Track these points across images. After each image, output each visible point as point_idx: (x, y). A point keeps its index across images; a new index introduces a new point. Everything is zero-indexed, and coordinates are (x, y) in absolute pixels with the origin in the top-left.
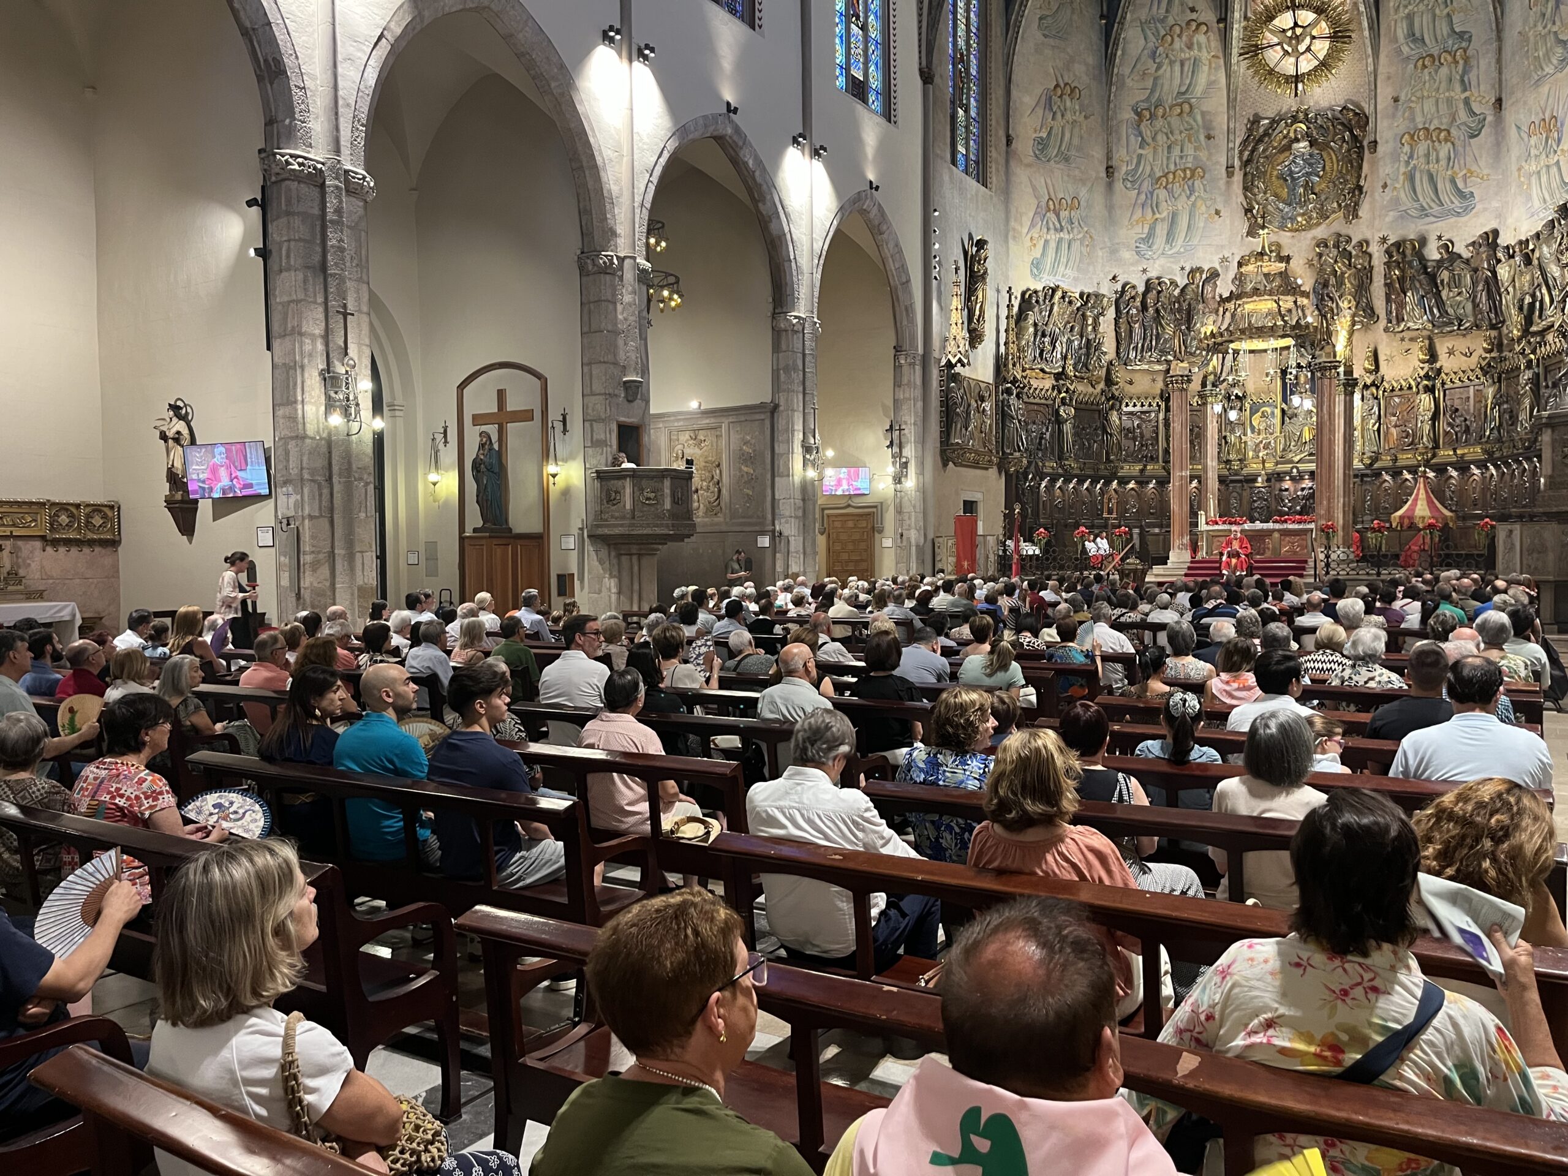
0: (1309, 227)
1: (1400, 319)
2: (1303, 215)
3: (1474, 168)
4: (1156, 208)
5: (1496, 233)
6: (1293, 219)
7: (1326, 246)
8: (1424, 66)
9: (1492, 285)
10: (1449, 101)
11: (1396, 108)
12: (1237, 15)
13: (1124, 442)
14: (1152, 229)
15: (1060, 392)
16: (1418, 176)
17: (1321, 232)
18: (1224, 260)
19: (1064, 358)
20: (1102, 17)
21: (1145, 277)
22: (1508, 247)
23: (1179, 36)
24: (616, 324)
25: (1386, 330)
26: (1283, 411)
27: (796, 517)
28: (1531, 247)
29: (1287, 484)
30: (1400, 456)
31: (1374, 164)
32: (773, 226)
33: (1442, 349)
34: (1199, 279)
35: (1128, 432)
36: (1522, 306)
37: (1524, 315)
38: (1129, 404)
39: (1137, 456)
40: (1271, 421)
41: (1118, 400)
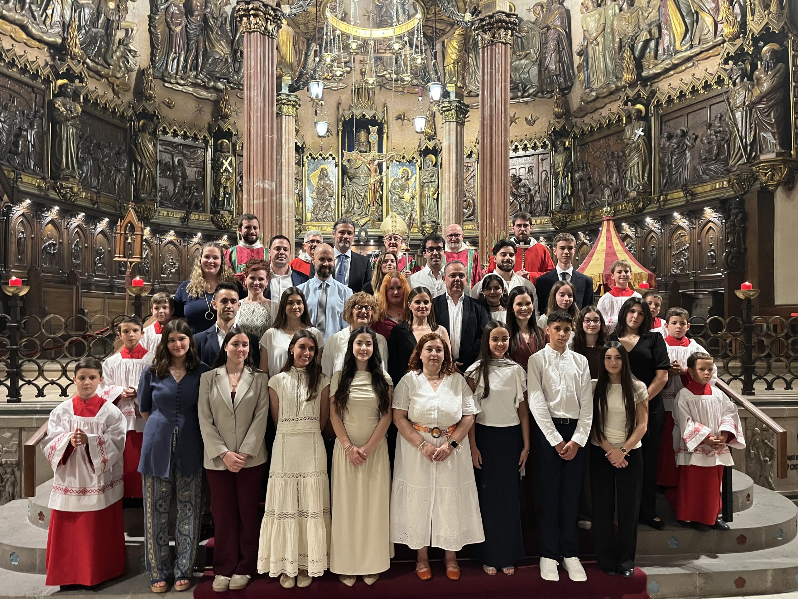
13: (160, 181)
19: (67, 25)
35: (166, 168)
36: (633, 45)
37: (634, 57)
38: (168, 130)
39: (178, 201)
40: (331, 181)
41: (152, 120)
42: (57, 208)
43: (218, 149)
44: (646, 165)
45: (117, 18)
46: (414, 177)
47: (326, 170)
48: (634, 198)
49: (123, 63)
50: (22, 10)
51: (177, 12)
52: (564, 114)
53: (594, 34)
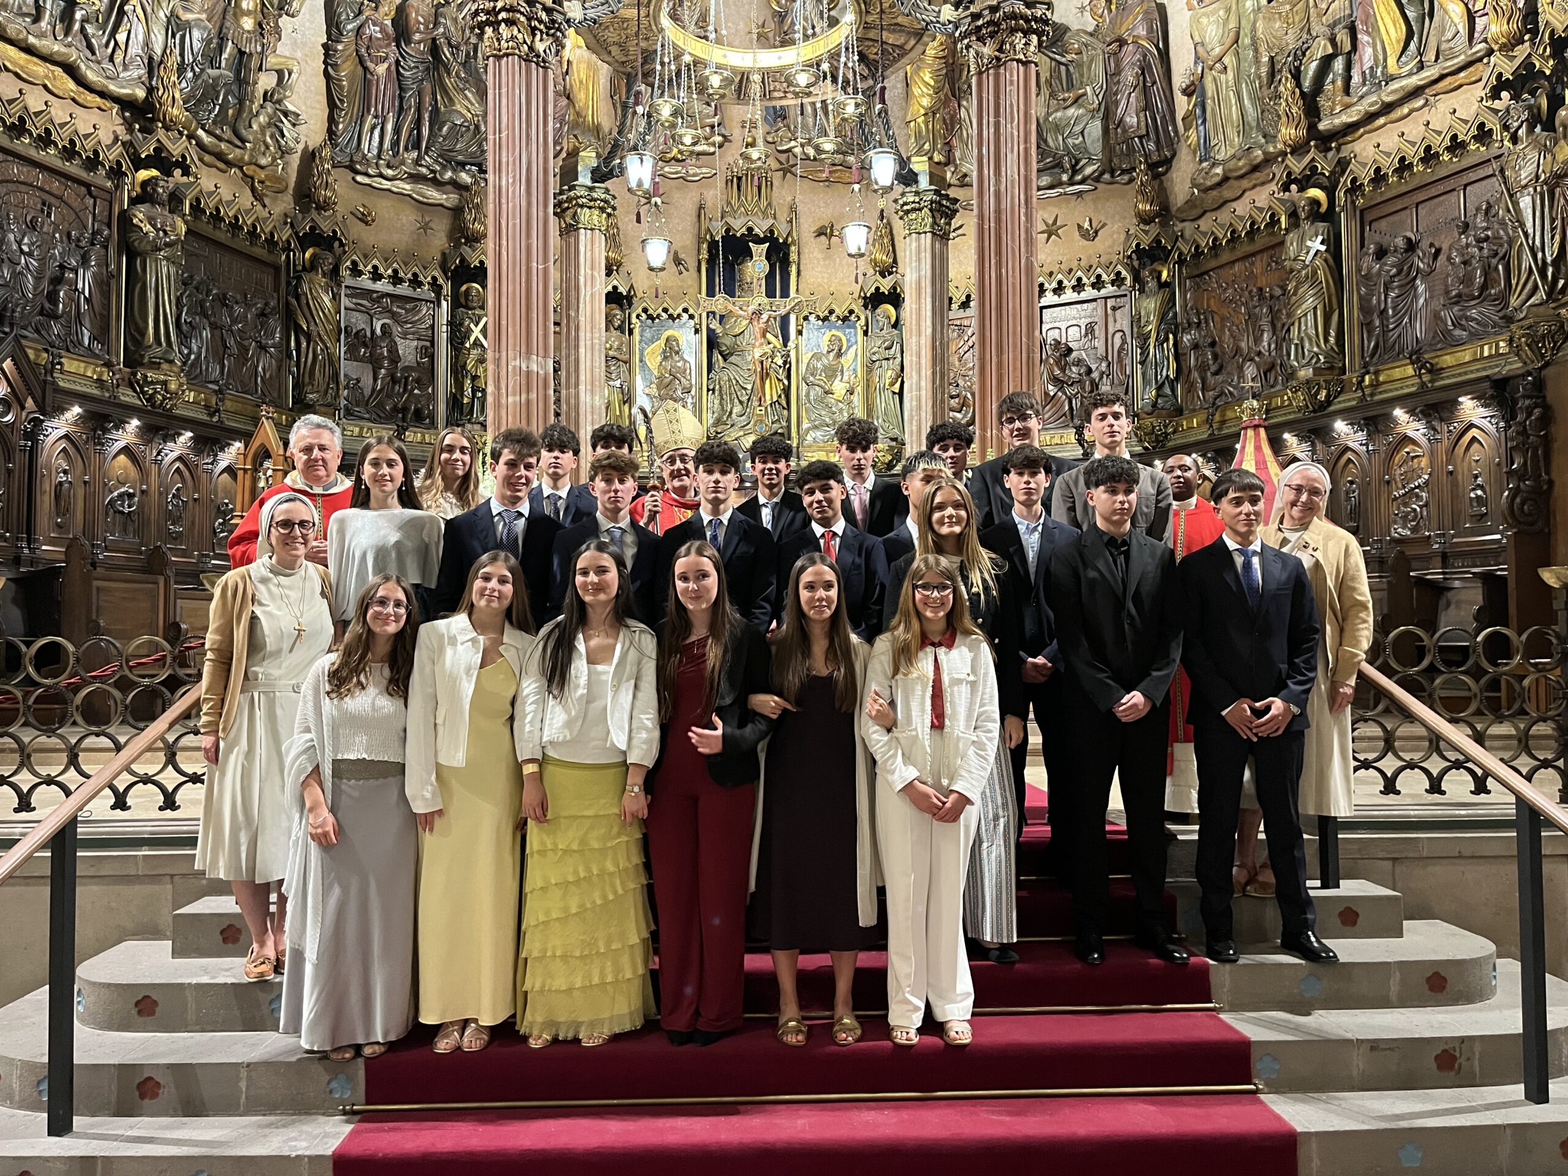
19: (157, 64)
35: (358, 341)
36: (1298, 69)
37: (1302, 92)
38: (361, 267)
39: (381, 405)
40: (685, 361)
41: (330, 249)
42: (135, 422)
43: (460, 302)
44: (1332, 312)
45: (259, 49)
46: (852, 350)
47: (676, 340)
48: (1308, 382)
49: (272, 136)
50: (66, 35)
51: (379, 35)
52: (1158, 214)
53: (1217, 51)
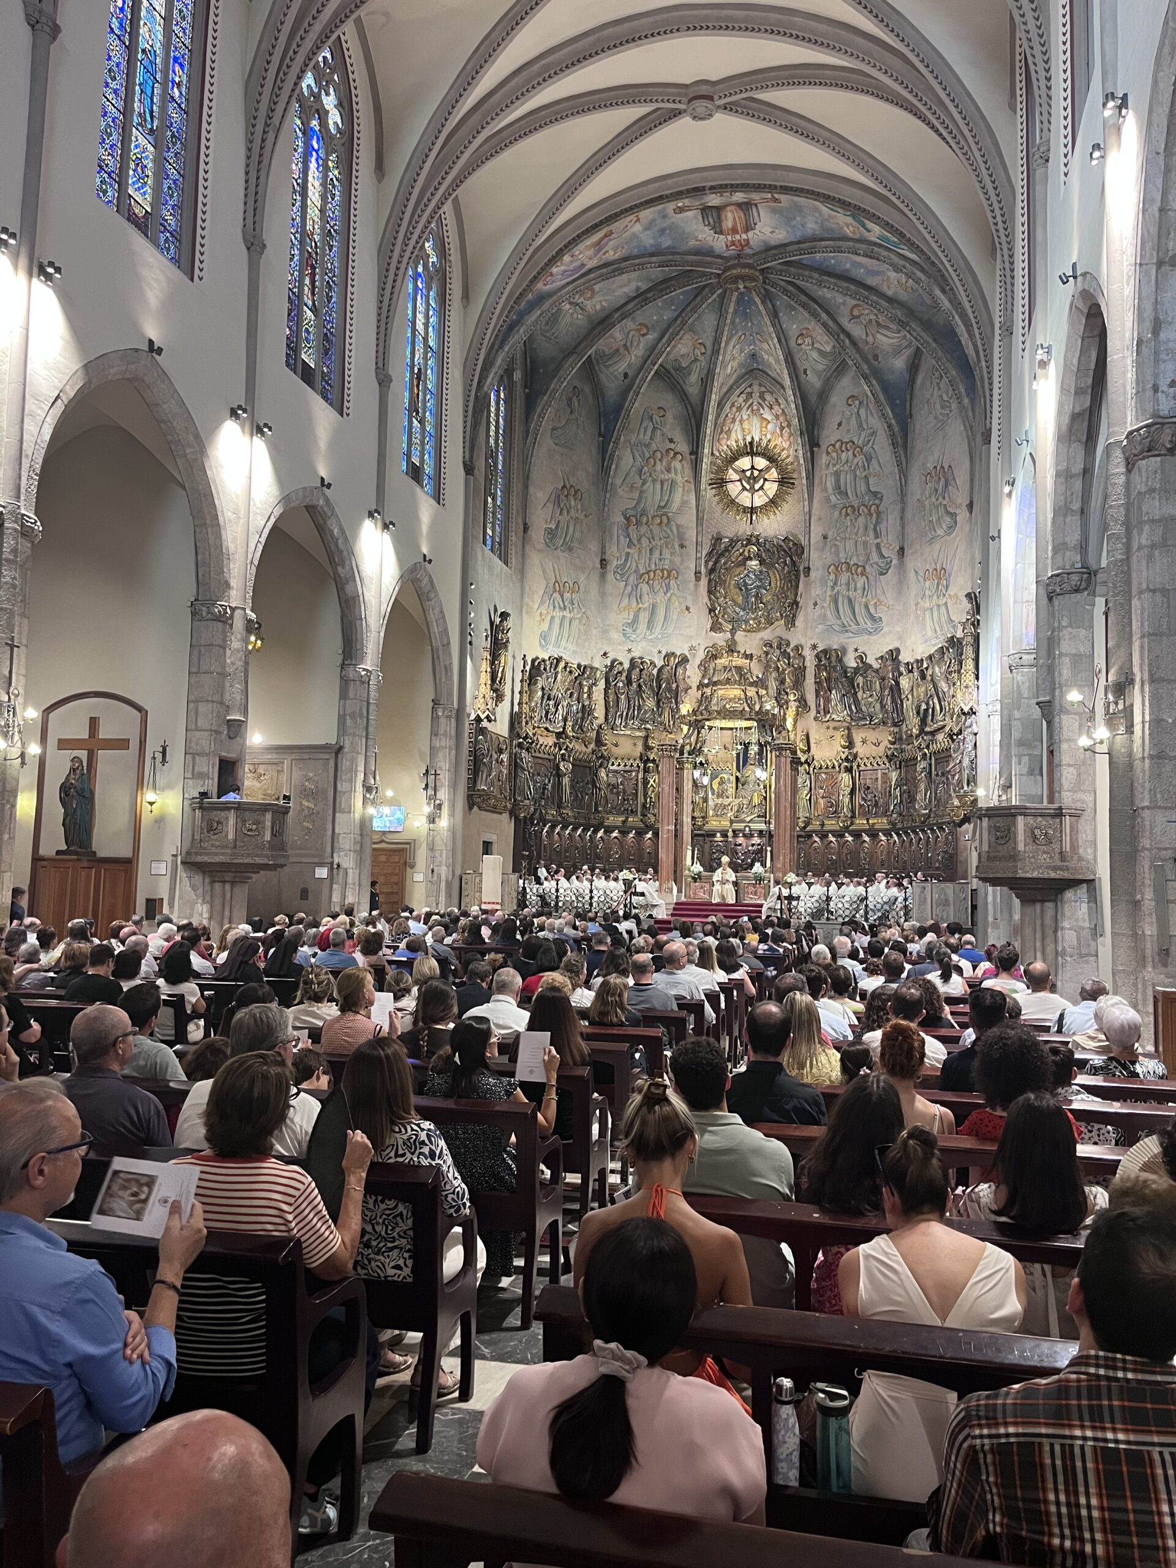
0: (758, 630)
1: (826, 712)
2: (754, 619)
3: (882, 598)
4: (640, 599)
5: (898, 650)
6: (746, 622)
7: (771, 646)
8: (847, 514)
9: (896, 689)
10: (865, 543)
11: (825, 544)
12: (706, 451)
13: (610, 796)
14: (636, 616)
15: (560, 749)
16: (840, 599)
17: (767, 634)
18: (692, 648)
19: (565, 720)
20: (600, 435)
21: (630, 656)
22: (908, 664)
23: (661, 460)
24: (224, 668)
25: (816, 719)
26: (737, 778)
27: (355, 851)
28: (925, 665)
29: (740, 840)
30: (826, 822)
31: (808, 585)
32: (348, 588)
33: (858, 737)
34: (673, 662)
35: (613, 787)
38: (615, 763)
39: (620, 809)
41: (606, 759)
43: (646, 771)
47: (724, 778)
49: (591, 726)
51: (622, 685)
